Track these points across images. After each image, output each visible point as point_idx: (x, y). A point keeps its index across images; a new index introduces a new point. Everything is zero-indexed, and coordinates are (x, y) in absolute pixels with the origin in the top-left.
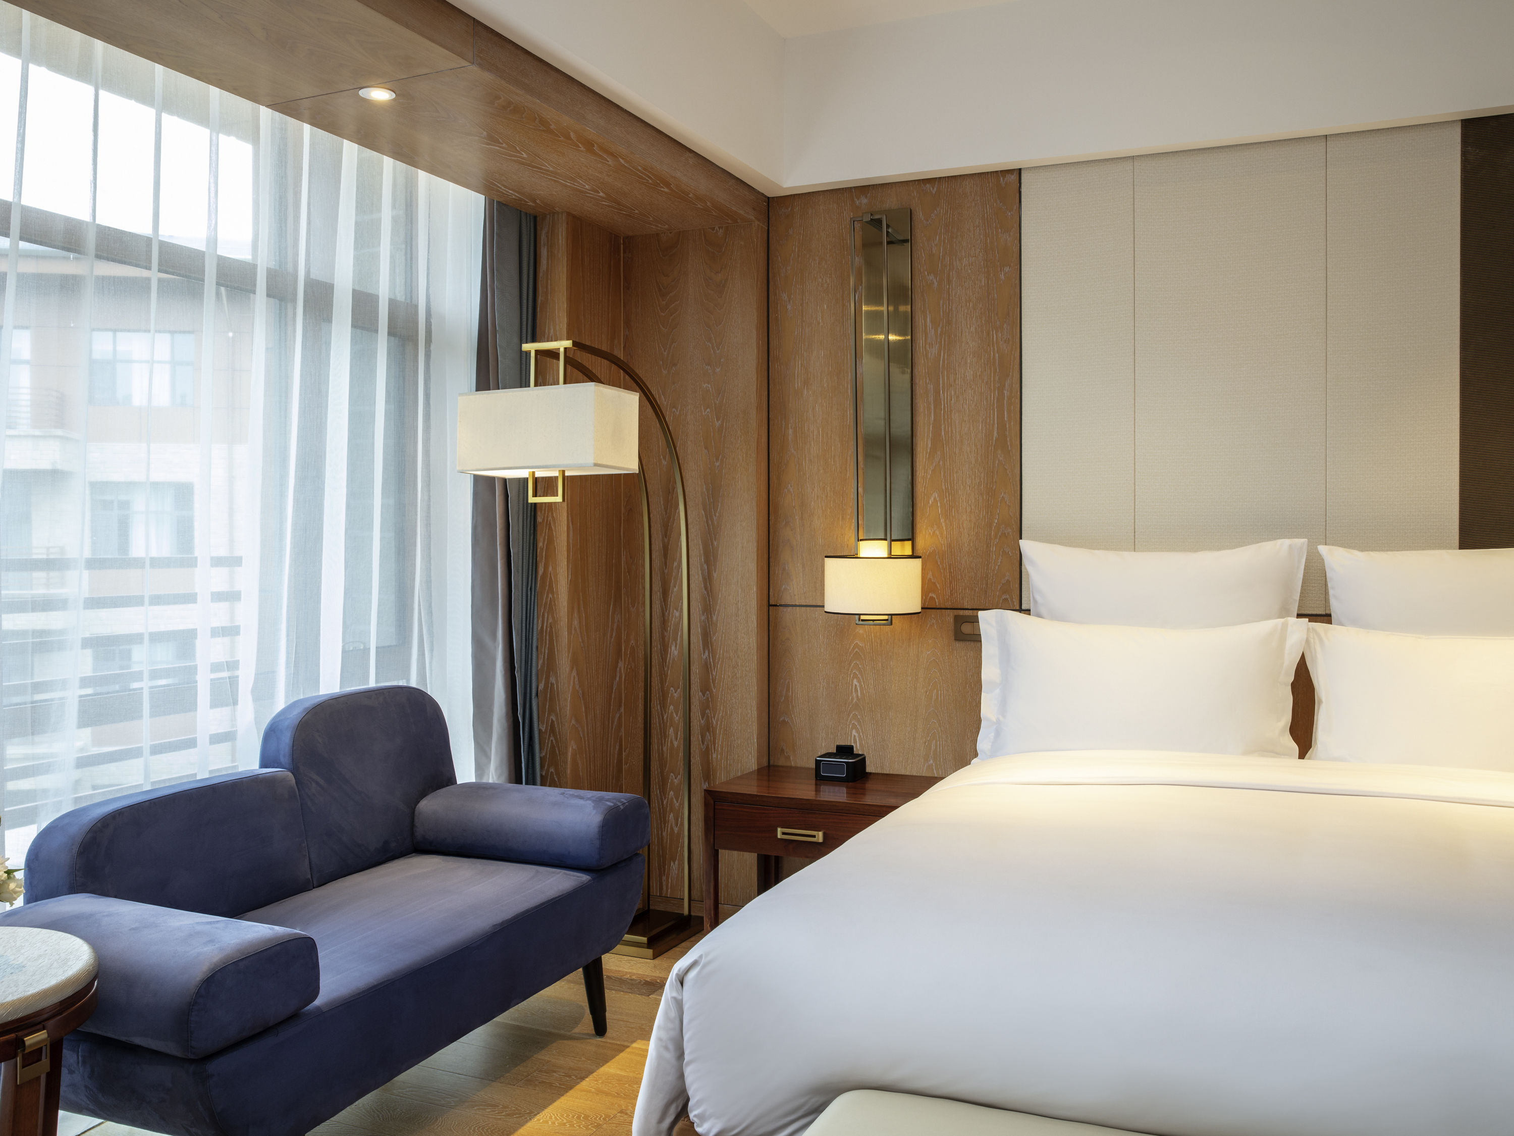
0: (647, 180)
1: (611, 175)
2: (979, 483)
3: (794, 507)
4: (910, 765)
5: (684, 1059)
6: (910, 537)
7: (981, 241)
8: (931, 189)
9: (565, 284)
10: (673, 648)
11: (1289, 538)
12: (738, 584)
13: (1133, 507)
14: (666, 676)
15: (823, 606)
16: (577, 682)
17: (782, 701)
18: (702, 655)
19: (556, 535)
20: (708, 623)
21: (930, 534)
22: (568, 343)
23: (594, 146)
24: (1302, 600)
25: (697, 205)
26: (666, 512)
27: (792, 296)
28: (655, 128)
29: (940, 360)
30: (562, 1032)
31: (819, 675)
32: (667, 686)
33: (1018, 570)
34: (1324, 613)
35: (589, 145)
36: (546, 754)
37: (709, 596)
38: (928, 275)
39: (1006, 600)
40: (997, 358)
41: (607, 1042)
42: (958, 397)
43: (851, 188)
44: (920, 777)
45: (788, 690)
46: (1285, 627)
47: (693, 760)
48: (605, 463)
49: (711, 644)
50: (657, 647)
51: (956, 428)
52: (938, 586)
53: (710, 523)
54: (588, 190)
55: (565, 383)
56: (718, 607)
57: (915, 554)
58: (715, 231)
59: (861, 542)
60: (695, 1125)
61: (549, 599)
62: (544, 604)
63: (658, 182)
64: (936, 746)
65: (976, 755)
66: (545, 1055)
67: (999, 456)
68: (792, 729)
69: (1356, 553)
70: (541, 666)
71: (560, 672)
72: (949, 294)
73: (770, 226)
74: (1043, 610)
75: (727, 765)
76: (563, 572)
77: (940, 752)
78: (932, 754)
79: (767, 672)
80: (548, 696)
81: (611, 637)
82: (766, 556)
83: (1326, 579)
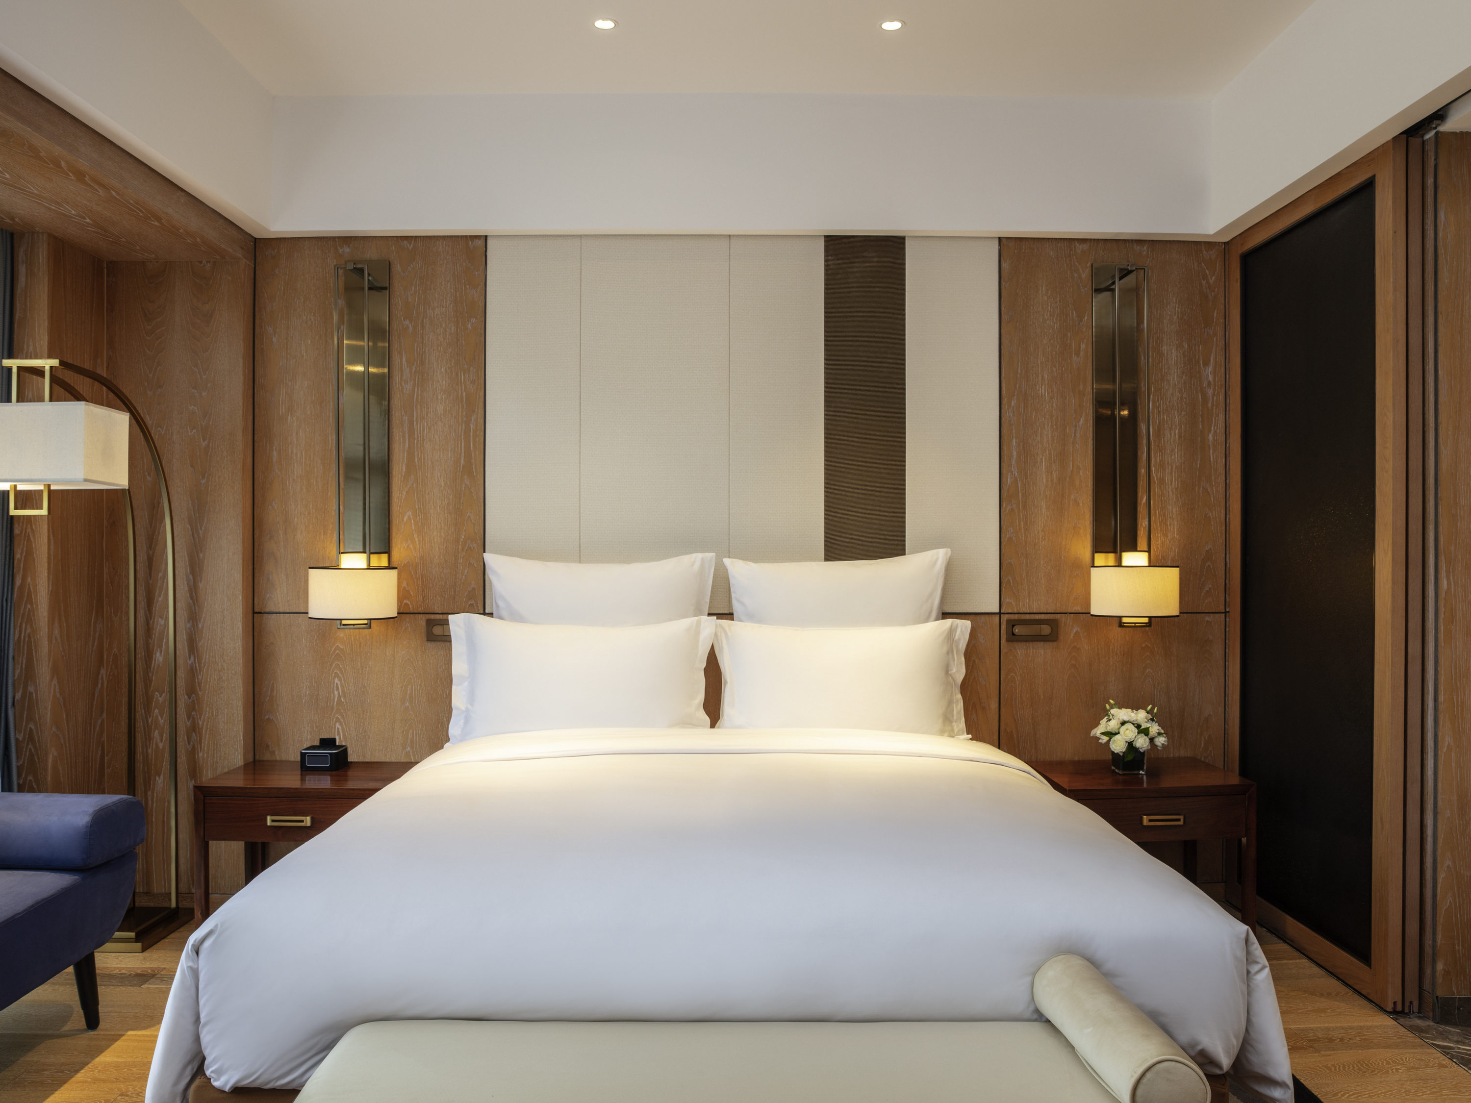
0: (137, 212)
1: (100, 205)
2: (448, 504)
3: (278, 523)
4: (390, 753)
5: (200, 1022)
6: (387, 550)
7: (451, 294)
8: (408, 245)
9: (46, 302)
10: (158, 654)
11: (701, 552)
12: (223, 593)
13: (578, 526)
14: (151, 681)
15: (307, 613)
16: (57, 690)
17: (267, 700)
18: (188, 661)
19: (35, 546)
20: (194, 630)
21: (404, 547)
22: (55, 362)
23: (85, 177)
24: (712, 602)
25: (186, 240)
26: (151, 525)
27: (278, 330)
28: (148, 165)
29: (414, 396)
30: (50, 1032)
31: (302, 675)
32: (152, 690)
33: (482, 579)
34: (728, 612)
35: (80, 176)
36: (24, 762)
37: (194, 605)
38: (404, 321)
39: (472, 605)
40: (464, 396)
41: (100, 1034)
42: (430, 428)
43: (335, 238)
44: (397, 762)
45: (272, 690)
46: (699, 623)
47: (179, 760)
48: (94, 478)
49: (197, 650)
50: (141, 654)
51: (428, 455)
52: (412, 593)
53: (196, 536)
54: (74, 215)
55: (51, 400)
56: (204, 615)
57: (391, 566)
58: (202, 265)
59: (342, 555)
60: (212, 1080)
61: (27, 609)
62: (21, 614)
63: (150, 216)
64: (413, 735)
65: (448, 740)
66: (32, 1057)
67: (465, 481)
68: (276, 726)
69: (751, 564)
70: (18, 676)
71: (39, 682)
72: (423, 339)
73: (257, 264)
74: (504, 613)
75: (213, 762)
76: (43, 583)
77: (416, 740)
78: (409, 742)
79: (252, 675)
80: (26, 705)
81: (93, 646)
82: (251, 567)
83: (729, 585)
